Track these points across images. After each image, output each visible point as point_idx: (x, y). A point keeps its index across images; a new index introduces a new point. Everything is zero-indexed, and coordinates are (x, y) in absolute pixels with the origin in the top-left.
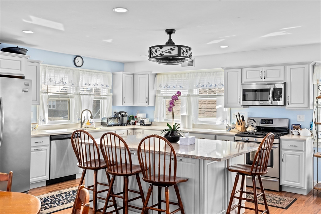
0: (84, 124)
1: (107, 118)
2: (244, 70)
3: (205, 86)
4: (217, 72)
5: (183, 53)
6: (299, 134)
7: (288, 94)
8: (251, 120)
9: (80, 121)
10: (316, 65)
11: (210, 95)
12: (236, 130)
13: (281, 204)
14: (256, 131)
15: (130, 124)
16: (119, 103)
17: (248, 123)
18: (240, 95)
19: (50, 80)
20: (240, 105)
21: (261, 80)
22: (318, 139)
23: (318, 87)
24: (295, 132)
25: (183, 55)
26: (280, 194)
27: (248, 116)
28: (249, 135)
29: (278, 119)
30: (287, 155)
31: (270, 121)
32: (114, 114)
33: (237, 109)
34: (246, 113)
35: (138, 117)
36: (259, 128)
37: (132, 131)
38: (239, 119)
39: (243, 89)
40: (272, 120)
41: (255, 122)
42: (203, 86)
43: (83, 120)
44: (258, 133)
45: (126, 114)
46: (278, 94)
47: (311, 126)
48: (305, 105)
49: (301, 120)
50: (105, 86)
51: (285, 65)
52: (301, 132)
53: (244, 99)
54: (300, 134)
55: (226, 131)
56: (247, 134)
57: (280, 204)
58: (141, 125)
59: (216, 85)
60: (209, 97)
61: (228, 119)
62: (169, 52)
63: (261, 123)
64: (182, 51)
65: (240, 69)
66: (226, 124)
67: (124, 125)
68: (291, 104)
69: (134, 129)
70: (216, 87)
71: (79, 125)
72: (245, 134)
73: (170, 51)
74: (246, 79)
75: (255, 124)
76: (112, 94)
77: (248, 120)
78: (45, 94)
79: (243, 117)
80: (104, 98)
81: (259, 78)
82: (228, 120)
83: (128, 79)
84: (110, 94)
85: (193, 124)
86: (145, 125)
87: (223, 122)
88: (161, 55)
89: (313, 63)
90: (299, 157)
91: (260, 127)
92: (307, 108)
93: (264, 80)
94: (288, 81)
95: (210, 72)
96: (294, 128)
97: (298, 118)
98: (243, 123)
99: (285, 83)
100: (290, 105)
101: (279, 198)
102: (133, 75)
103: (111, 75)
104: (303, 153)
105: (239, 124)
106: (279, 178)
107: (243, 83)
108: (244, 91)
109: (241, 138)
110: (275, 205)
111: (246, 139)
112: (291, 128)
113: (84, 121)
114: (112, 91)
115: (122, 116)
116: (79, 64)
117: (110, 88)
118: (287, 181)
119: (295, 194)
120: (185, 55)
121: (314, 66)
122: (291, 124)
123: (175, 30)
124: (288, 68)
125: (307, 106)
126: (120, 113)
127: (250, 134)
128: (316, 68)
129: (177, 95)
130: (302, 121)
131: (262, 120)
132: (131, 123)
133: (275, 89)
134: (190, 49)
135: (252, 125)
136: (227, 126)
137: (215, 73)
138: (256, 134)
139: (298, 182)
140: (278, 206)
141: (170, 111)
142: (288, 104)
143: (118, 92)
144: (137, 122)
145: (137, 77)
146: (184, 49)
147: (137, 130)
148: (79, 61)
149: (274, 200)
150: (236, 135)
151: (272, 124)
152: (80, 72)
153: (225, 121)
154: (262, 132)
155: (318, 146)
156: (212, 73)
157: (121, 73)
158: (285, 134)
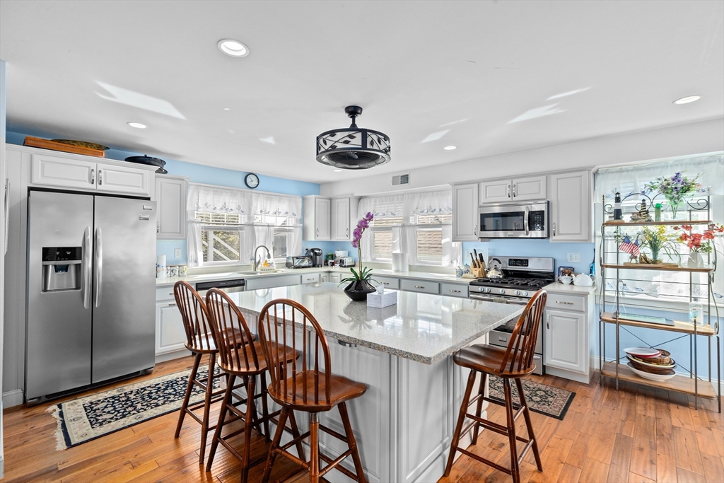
0: (259, 266)
1: (293, 258)
2: (483, 185)
3: (425, 211)
4: (442, 191)
5: (372, 143)
6: (572, 283)
7: (554, 219)
8: (494, 259)
9: (253, 261)
10: (599, 172)
11: (433, 225)
12: (472, 276)
13: (549, 405)
14: (501, 276)
15: (327, 265)
16: (311, 237)
17: (489, 264)
18: (476, 222)
19: (206, 205)
20: (476, 238)
21: (510, 199)
22: (604, 290)
23: (604, 207)
24: (565, 279)
25: (371, 147)
26: (544, 381)
27: (489, 253)
28: (492, 284)
29: (536, 259)
30: (554, 318)
31: (524, 262)
32: (305, 252)
33: (473, 243)
34: (486, 249)
35: (337, 255)
36: (505, 272)
37: (327, 274)
38: (475, 259)
39: (481, 214)
40: (527, 260)
41: (500, 263)
42: (422, 212)
43: (257, 261)
44: (506, 280)
45: (320, 252)
46: (537, 219)
47: (591, 270)
48: (584, 236)
49: (574, 261)
50: (290, 214)
51: (547, 174)
52: (577, 280)
53: (483, 228)
54: (574, 283)
55: (455, 276)
56: (488, 281)
57: (547, 407)
58: (340, 266)
59: (440, 210)
60: (432, 228)
61: (459, 258)
62: (346, 142)
63: (509, 265)
64: (369, 140)
65: (476, 185)
66: (456, 265)
67: (318, 267)
68: (560, 234)
69: (329, 272)
70: (441, 212)
71: (253, 267)
72: (485, 281)
73: (348, 139)
74: (486, 198)
75: (500, 266)
76: (302, 225)
77: (490, 259)
78: (198, 225)
79: (481, 255)
80: (290, 231)
81: (506, 195)
82: (459, 260)
83: (323, 205)
84: (298, 225)
85: (409, 266)
86: (345, 267)
87: (452, 262)
88: (333, 147)
89: (594, 170)
90: (577, 322)
91: (508, 270)
92: (587, 240)
93: (514, 199)
94: (553, 199)
95: (433, 192)
96: (564, 273)
97: (568, 257)
98: (481, 265)
99: (548, 202)
100: (557, 237)
101: (545, 392)
102: (331, 199)
103: (301, 200)
104: (583, 315)
105: (475, 266)
106: (542, 354)
107: (481, 204)
108: (483, 216)
109: (479, 289)
110: (540, 410)
111: (486, 289)
112: (557, 272)
113: (259, 262)
114: (302, 220)
115: (316, 254)
116: (253, 184)
117: (299, 216)
118: (554, 359)
119: (568, 381)
120: (375, 147)
121: (596, 174)
122: (558, 266)
123: (361, 109)
124: (553, 178)
125: (586, 238)
126: (313, 250)
127: (492, 282)
128: (599, 178)
129: (366, 220)
130: (576, 261)
131: (510, 260)
132: (330, 265)
133: (532, 212)
134: (386, 138)
135: (495, 268)
136: (458, 268)
137: (439, 193)
138: (502, 283)
139: (575, 363)
140: (545, 411)
141: (355, 246)
142: (554, 235)
143: (310, 222)
144: (336, 262)
145: (336, 202)
146: (375, 137)
147: (333, 274)
148: (252, 181)
149: (536, 395)
150: (472, 284)
151: (527, 266)
152: (253, 194)
153: (455, 262)
154: (511, 278)
155: (604, 302)
156: (435, 193)
157: (313, 196)
158: (549, 282)
